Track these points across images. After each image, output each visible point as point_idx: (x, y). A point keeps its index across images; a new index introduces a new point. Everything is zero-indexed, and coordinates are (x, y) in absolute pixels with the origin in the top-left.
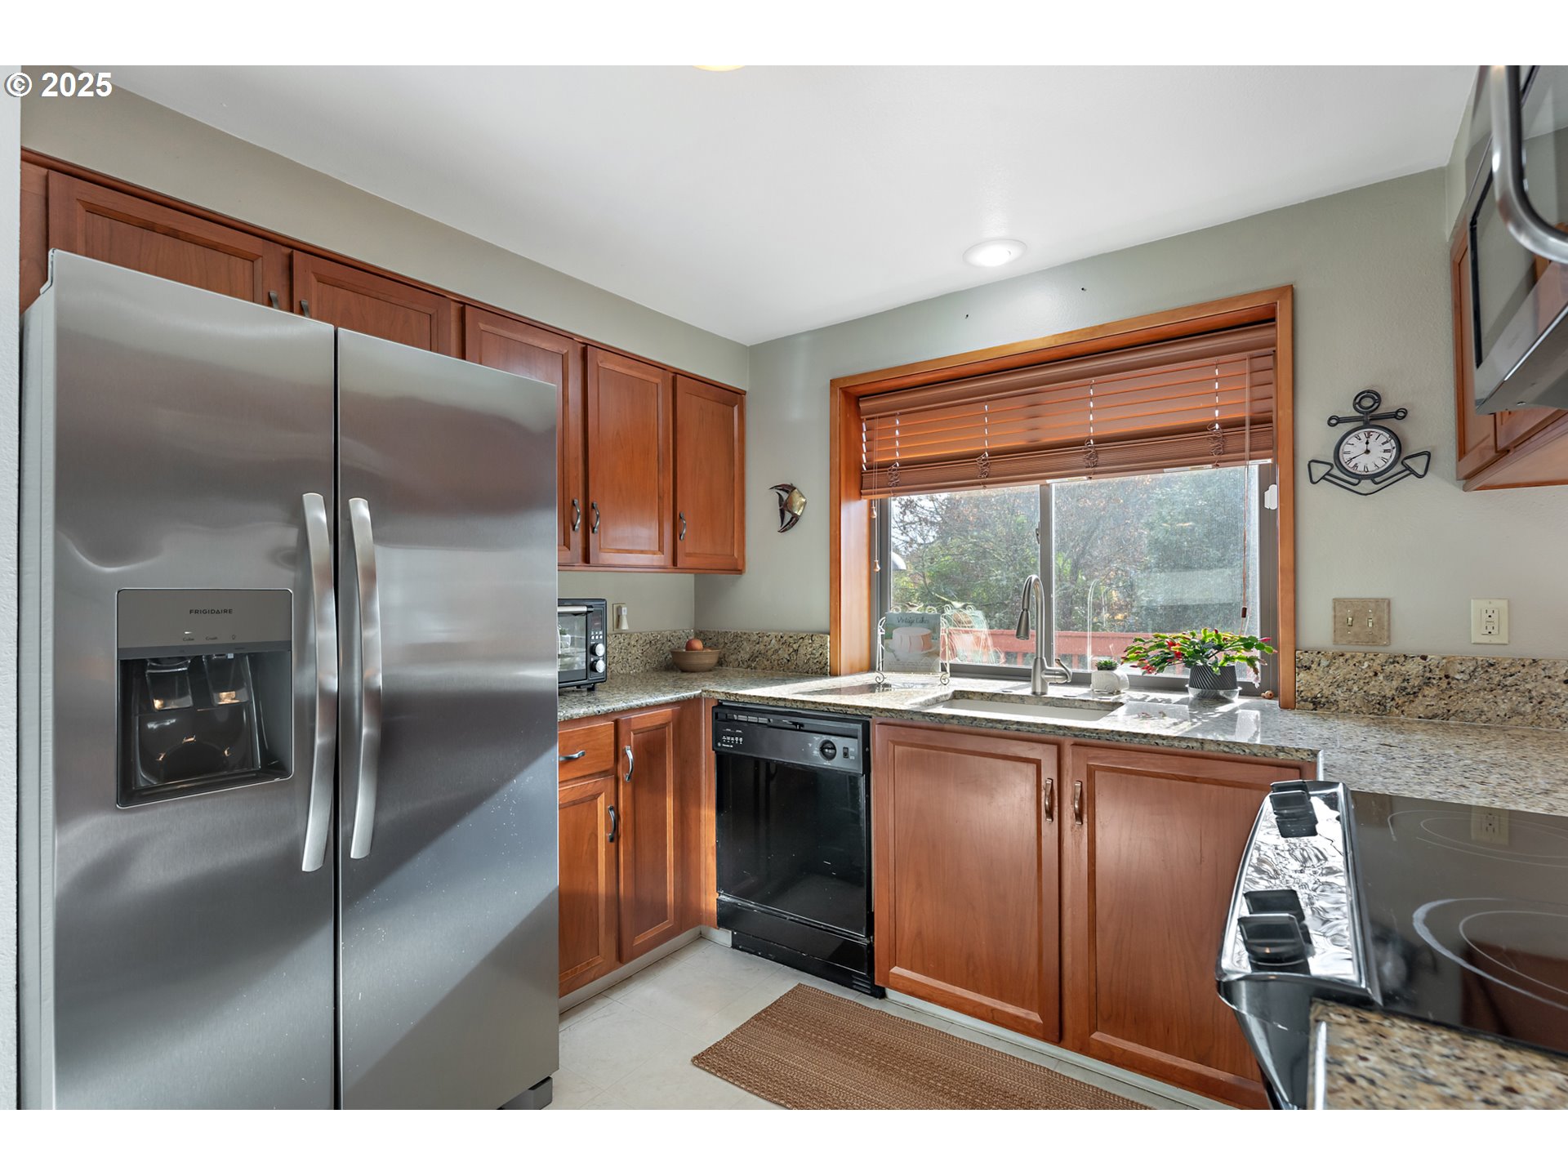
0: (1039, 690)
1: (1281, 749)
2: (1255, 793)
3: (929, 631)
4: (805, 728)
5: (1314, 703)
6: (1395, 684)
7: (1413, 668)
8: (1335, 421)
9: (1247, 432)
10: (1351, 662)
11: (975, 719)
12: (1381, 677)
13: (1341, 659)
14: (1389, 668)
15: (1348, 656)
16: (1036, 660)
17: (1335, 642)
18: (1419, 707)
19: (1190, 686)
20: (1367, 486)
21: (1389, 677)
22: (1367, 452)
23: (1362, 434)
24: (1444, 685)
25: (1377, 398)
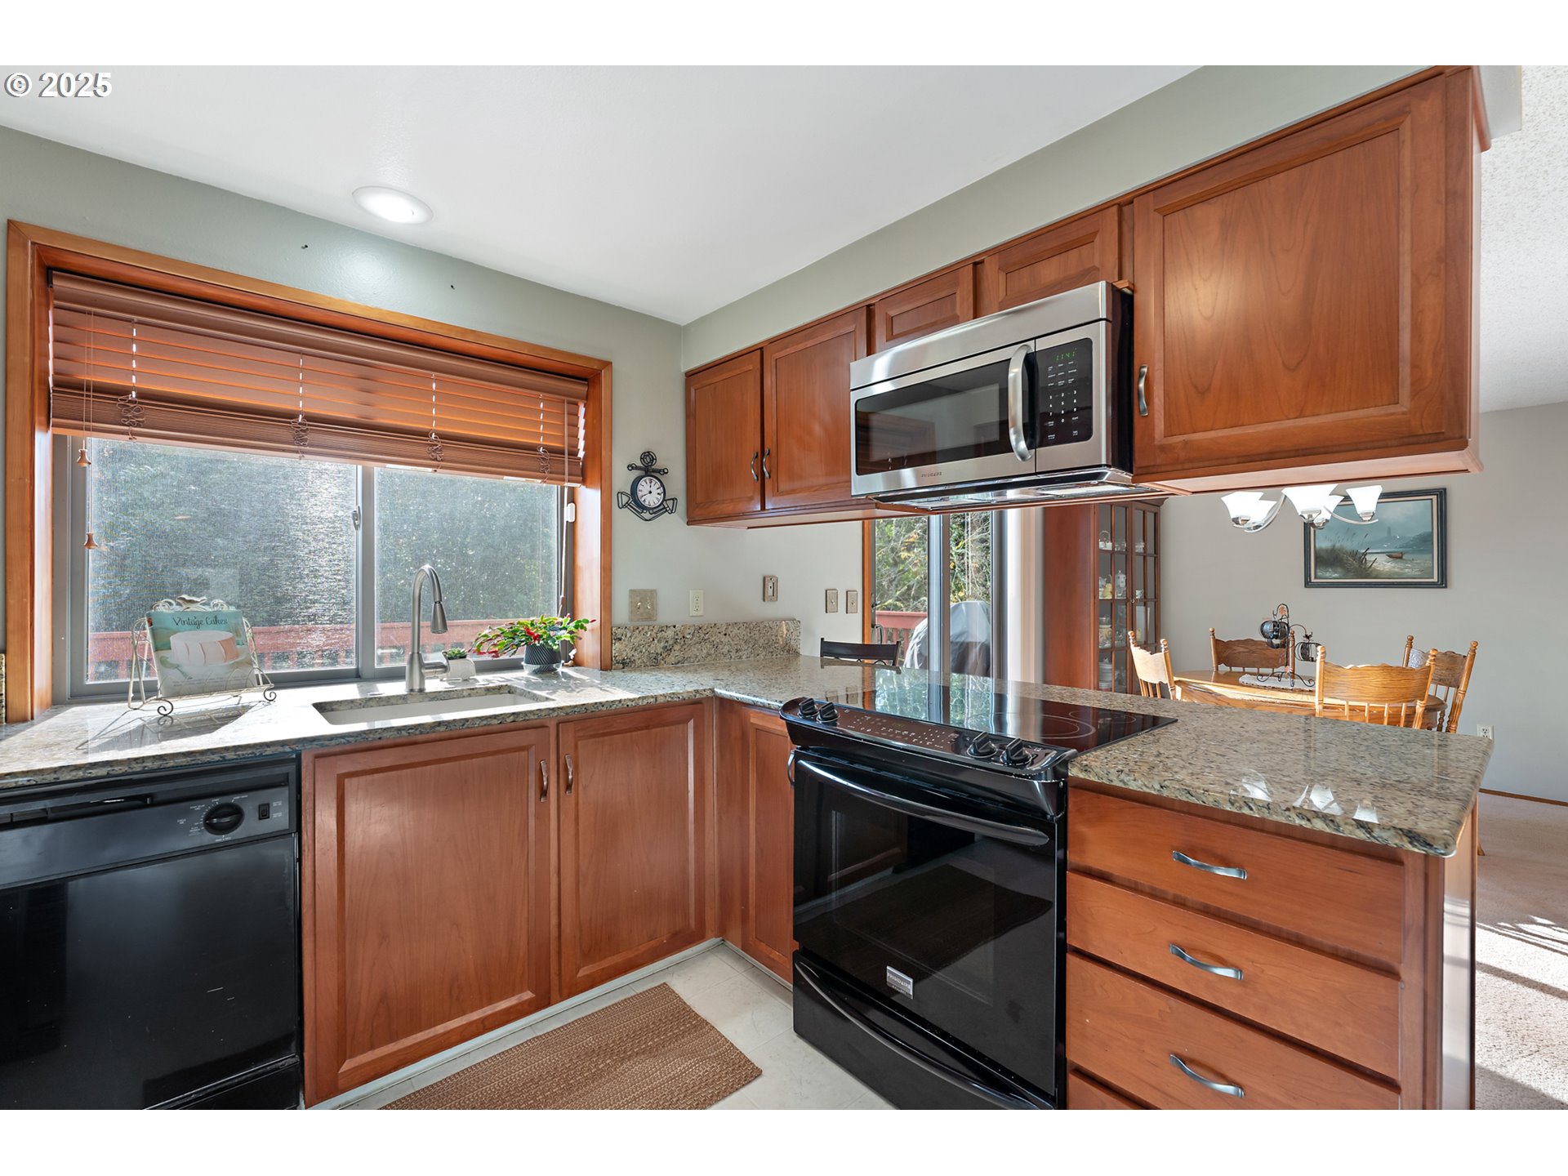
0: (416, 687)
1: (697, 691)
2: (681, 726)
3: (230, 635)
4: (159, 798)
5: (623, 664)
6: (662, 644)
7: (670, 633)
8: (631, 467)
9: (566, 460)
10: (642, 633)
11: (467, 720)
12: (656, 641)
13: (637, 631)
14: (659, 635)
15: (640, 629)
16: (412, 655)
17: (632, 620)
18: (672, 659)
19: (527, 662)
20: (647, 515)
21: (659, 641)
22: (650, 492)
23: (647, 479)
24: (682, 643)
25: (653, 459)
